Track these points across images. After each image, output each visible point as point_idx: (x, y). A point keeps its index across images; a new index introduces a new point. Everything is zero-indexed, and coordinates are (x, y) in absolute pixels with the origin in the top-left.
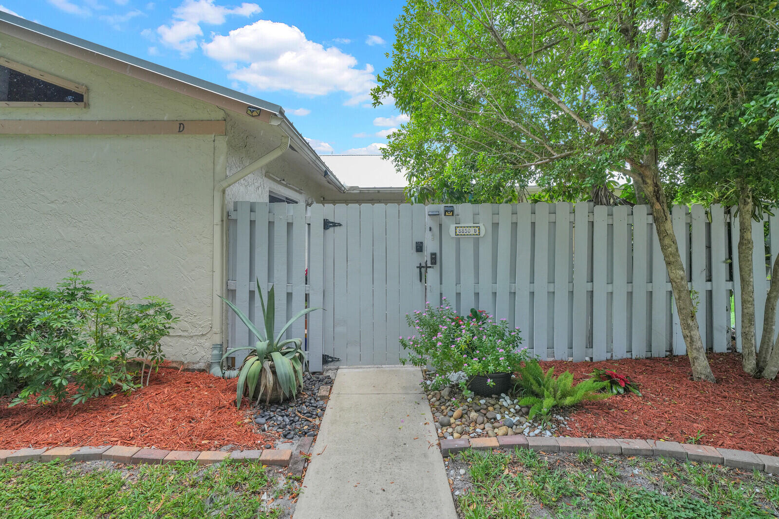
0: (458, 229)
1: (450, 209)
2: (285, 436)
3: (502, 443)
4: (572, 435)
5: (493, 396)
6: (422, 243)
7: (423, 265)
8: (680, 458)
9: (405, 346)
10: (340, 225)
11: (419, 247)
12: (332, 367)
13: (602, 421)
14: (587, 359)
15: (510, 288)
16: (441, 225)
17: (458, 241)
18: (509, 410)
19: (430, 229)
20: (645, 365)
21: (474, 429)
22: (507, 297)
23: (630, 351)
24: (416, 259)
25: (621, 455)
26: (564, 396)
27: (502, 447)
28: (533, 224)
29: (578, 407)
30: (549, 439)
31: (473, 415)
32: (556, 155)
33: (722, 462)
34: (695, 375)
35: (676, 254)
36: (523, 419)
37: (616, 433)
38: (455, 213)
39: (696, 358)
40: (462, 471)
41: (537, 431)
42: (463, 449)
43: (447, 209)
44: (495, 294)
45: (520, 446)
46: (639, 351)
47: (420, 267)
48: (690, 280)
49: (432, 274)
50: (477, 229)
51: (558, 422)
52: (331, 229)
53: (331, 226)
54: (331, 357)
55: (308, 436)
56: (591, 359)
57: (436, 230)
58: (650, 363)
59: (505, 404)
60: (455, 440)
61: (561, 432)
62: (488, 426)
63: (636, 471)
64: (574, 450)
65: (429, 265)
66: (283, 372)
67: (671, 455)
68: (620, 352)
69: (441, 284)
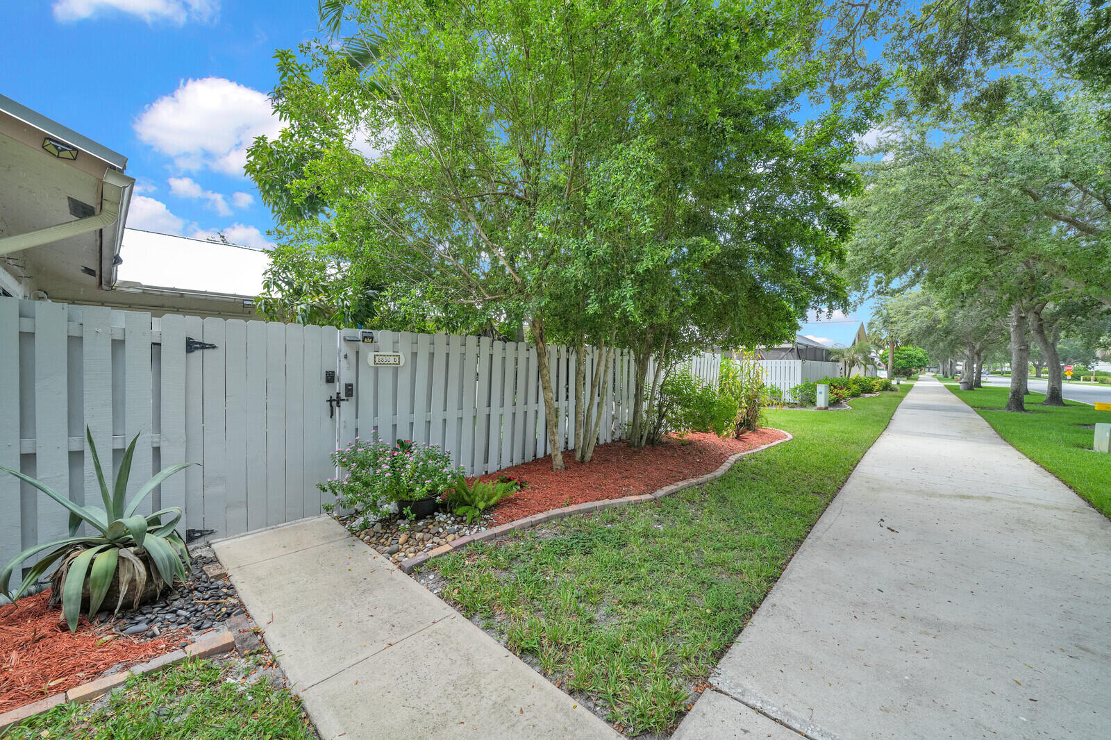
0: (377, 358)
1: (369, 335)
2: (198, 628)
3: (454, 546)
4: (500, 524)
5: (428, 517)
6: (333, 372)
7: (334, 397)
8: (562, 516)
9: (324, 490)
10: (213, 347)
11: (330, 378)
12: (197, 545)
13: (514, 511)
14: (484, 473)
15: (427, 416)
16: (357, 352)
17: (376, 370)
18: (446, 523)
19: (346, 357)
20: (523, 468)
21: (425, 546)
22: (423, 425)
23: (512, 461)
24: (327, 391)
25: (532, 526)
26: (489, 498)
27: (455, 549)
28: (448, 355)
29: (497, 505)
30: (485, 532)
31: (419, 535)
32: (488, 297)
33: (580, 511)
34: (555, 467)
35: (549, 381)
36: (461, 526)
37: (525, 513)
38: (375, 339)
39: (556, 455)
40: (431, 577)
41: (475, 530)
42: (426, 561)
43: (365, 335)
44: (412, 424)
45: (469, 542)
46: (517, 460)
47: (331, 401)
48: (557, 400)
49: (346, 407)
50: (397, 358)
51: (486, 519)
52: (198, 353)
53: (197, 348)
54: (198, 531)
55: (235, 615)
56: (487, 472)
57: (352, 357)
58: (525, 467)
59: (441, 519)
60: (411, 559)
61: (491, 525)
62: (436, 539)
63: (544, 531)
64: (505, 533)
65: (343, 396)
66: (164, 555)
67: (557, 516)
68: (506, 463)
69: (357, 418)
